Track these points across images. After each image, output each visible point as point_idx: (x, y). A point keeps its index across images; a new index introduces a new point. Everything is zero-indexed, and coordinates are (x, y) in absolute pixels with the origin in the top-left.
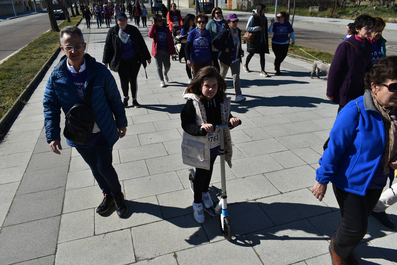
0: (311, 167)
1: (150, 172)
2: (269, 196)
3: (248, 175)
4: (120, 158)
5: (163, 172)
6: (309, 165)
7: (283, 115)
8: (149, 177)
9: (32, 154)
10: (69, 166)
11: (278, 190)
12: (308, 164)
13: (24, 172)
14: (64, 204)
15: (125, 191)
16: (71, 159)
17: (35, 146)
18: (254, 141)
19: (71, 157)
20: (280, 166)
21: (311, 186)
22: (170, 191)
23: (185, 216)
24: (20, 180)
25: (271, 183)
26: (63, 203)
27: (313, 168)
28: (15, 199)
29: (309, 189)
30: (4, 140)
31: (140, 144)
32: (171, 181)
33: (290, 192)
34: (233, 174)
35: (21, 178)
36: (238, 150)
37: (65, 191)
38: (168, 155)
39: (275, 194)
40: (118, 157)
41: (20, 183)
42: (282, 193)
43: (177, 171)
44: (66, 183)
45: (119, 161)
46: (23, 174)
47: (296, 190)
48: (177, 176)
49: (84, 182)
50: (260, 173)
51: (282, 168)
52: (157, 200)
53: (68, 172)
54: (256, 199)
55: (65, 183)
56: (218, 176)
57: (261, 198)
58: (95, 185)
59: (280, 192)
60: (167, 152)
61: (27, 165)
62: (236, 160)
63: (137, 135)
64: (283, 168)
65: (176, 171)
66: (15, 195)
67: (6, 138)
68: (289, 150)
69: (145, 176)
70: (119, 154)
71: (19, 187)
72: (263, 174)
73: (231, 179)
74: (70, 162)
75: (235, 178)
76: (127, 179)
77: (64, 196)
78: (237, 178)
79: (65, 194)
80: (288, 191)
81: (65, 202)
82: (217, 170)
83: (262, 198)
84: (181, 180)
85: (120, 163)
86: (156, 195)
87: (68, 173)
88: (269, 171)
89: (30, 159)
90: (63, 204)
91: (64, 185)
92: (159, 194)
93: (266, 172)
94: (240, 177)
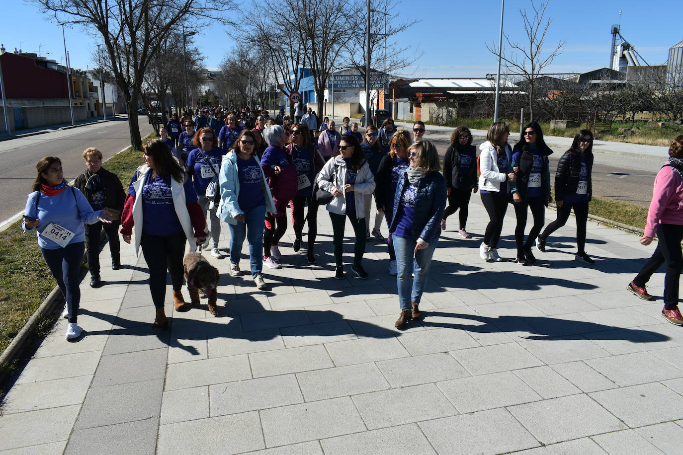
0: (590, 397)
1: (305, 396)
2: (520, 449)
3: (478, 409)
4: (251, 370)
5: (328, 397)
6: (587, 394)
7: (528, 301)
8: (305, 406)
9: (101, 357)
10: (165, 379)
11: (536, 438)
12: (583, 393)
13: (87, 388)
14: (158, 449)
15: (264, 431)
16: (167, 368)
17: (105, 342)
18: (482, 346)
19: (167, 365)
20: (534, 393)
21: (595, 434)
22: (342, 434)
24: (81, 402)
25: (521, 424)
26: (157, 447)
27: (595, 400)
28: (73, 437)
29: (592, 439)
30: (54, 330)
31: (285, 346)
32: (342, 414)
33: (558, 443)
34: (452, 405)
35: (83, 398)
36: (457, 362)
37: (159, 425)
38: (335, 367)
39: (532, 447)
40: (249, 366)
41: (82, 408)
42: (543, 445)
43: (352, 397)
44: (161, 410)
45: (251, 374)
46: (86, 391)
47: (569, 440)
48: (353, 406)
49: (192, 410)
50: (500, 406)
51: (538, 398)
52: (321, 450)
53: (164, 389)
55: (159, 410)
56: (426, 409)
57: (507, 453)
58: (211, 416)
59: (541, 443)
60: (333, 361)
61: (92, 376)
62: (455, 380)
63: (279, 328)
64: (541, 399)
66: (73, 428)
67: (57, 325)
68: (547, 365)
69: (297, 403)
70: (249, 362)
71: (79, 415)
72: (505, 407)
73: (450, 415)
74: (166, 372)
75: (457, 413)
76: (266, 407)
77: (158, 435)
78: (459, 414)
79: (160, 430)
80: (554, 441)
81: (159, 446)
82: (423, 397)
83: (510, 453)
84: (361, 414)
85: (251, 378)
86: (319, 440)
87: (164, 393)
88: (516, 403)
89: (99, 364)
90: (156, 450)
91: (157, 414)
92: (324, 437)
93: (511, 405)
94: (465, 412)
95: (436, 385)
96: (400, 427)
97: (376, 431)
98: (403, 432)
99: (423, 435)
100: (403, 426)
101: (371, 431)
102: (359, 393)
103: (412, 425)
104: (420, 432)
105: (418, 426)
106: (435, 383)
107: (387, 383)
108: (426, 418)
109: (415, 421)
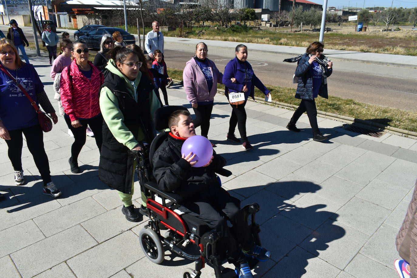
3: (119, 205)
5: (15, 224)
22: (27, 245)
23: (51, 269)
32: (27, 232)
34: (103, 207)
48: (34, 225)
52: (11, 260)
54: (132, 228)
56: (86, 213)
57: (137, 226)
65: (32, 219)
73: (101, 213)
75: (106, 211)
82: (83, 207)
84: (41, 229)
86: (9, 255)
92: (13, 252)
93: (138, 198)
94: (111, 209)
95: (92, 197)
96: (69, 229)
97: (52, 237)
98: (71, 232)
99: (84, 230)
100: (70, 229)
101: (49, 238)
102: (38, 215)
103: (77, 226)
104: (82, 229)
105: (81, 225)
106: (91, 196)
107: (59, 204)
108: (86, 219)
109: (79, 223)
